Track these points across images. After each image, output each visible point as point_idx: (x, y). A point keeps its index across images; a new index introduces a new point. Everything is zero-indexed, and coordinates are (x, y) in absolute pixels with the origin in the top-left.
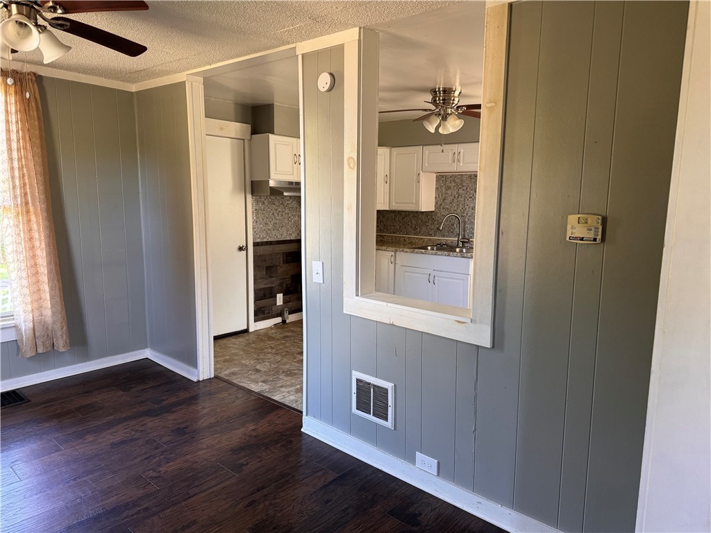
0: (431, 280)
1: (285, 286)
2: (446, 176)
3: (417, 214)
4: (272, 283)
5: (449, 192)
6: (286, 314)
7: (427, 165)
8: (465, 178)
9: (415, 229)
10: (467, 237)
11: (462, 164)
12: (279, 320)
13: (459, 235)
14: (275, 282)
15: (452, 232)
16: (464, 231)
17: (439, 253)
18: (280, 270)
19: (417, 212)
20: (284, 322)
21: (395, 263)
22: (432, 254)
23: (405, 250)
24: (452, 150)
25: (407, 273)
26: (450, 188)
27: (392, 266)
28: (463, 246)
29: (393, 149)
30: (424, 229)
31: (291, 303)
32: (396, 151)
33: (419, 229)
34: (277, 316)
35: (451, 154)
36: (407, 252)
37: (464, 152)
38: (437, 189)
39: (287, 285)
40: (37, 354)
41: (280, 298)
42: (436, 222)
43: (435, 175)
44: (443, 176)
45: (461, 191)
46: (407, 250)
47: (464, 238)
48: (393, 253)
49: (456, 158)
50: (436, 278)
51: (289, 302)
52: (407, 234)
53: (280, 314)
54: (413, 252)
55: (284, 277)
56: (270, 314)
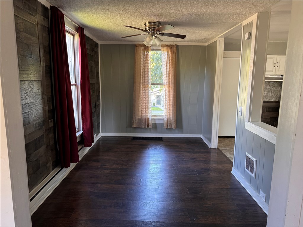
39: (267, 122)
40: (168, 128)
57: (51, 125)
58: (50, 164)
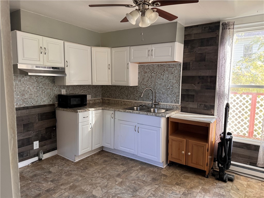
0: (137, 130)
1: (40, 136)
2: (144, 65)
3: (128, 88)
4: (29, 135)
5: (146, 75)
6: (41, 155)
7: (132, 58)
8: (155, 67)
9: (127, 96)
10: (157, 101)
11: (154, 57)
12: (36, 159)
13: (152, 100)
14: (32, 134)
15: (148, 98)
16: (155, 98)
17: (141, 113)
18: (36, 126)
19: (128, 86)
20: (40, 160)
21: (115, 118)
22: (137, 113)
23: (120, 110)
24: (148, 48)
25: (121, 125)
26: (146, 73)
27: (113, 120)
28: (155, 107)
29: (113, 49)
30: (132, 96)
31: (46, 146)
32: (114, 50)
33: (129, 96)
34: (34, 156)
35: (147, 51)
36: (121, 111)
37: (155, 50)
38: (139, 73)
39: (42, 135)
41: (36, 145)
42: (139, 92)
43: (137, 65)
44: (142, 66)
45: (153, 74)
46: (122, 110)
47: (155, 102)
48: (113, 112)
49: (150, 53)
50: (140, 128)
51: (45, 145)
52: (123, 99)
53: (37, 155)
54: (125, 112)
55: (40, 130)
56: (28, 156)
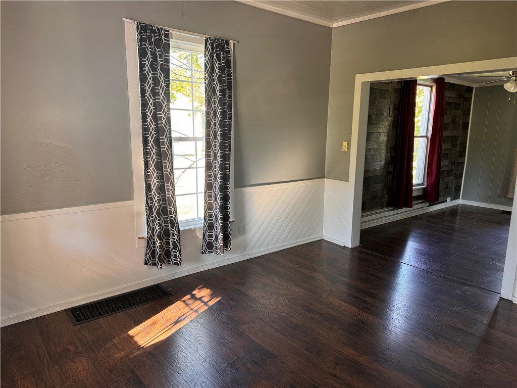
57: (391, 169)
58: (385, 200)
